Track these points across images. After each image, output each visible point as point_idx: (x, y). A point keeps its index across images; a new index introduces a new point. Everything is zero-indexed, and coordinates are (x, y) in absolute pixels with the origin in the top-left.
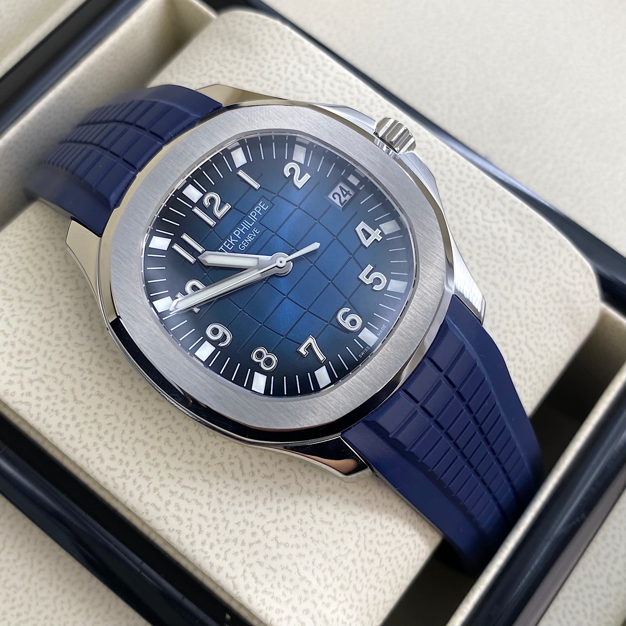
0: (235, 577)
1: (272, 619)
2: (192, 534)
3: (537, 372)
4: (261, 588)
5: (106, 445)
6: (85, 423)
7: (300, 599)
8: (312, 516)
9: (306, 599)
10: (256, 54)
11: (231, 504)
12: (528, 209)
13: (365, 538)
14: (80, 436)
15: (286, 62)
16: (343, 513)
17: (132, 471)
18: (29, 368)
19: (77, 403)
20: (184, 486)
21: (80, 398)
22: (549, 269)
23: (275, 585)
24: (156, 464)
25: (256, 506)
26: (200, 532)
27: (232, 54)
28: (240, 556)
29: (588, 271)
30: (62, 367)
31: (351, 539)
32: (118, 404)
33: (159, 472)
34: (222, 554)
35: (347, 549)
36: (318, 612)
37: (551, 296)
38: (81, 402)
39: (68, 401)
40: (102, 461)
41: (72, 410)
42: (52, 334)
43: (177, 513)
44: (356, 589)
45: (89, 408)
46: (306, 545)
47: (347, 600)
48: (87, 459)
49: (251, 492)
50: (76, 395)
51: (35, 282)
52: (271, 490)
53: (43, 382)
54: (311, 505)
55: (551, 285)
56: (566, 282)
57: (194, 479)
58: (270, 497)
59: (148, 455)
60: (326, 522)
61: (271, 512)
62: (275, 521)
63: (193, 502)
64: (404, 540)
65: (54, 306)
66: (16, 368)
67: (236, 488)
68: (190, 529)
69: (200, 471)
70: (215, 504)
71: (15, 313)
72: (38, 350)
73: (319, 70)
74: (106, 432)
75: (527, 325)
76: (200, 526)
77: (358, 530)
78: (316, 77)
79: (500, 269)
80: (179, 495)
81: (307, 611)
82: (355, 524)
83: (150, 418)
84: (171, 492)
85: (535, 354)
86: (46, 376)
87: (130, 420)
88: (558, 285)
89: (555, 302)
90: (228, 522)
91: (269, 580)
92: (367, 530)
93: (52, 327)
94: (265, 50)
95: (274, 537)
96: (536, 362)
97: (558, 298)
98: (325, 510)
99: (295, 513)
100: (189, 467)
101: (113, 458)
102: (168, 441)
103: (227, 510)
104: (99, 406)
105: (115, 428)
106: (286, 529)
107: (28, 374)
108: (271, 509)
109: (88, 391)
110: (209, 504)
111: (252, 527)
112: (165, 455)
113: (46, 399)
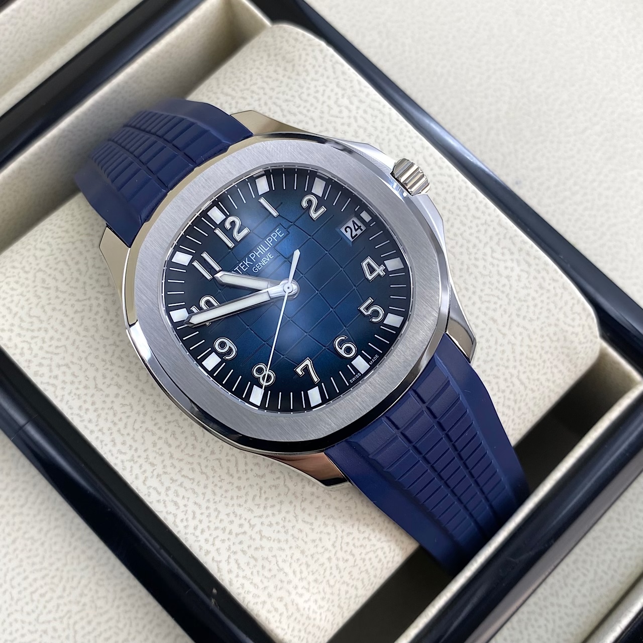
0: (220, 562)
1: (249, 602)
2: (187, 519)
3: (527, 404)
4: (241, 574)
5: (119, 431)
6: (103, 409)
7: (276, 587)
8: (295, 515)
9: (281, 588)
10: (298, 74)
11: (224, 496)
12: (537, 251)
13: (342, 540)
14: (97, 420)
15: (325, 85)
16: (324, 516)
17: (139, 457)
18: (58, 354)
19: (97, 390)
20: (183, 476)
21: (100, 386)
22: (549, 310)
23: (255, 573)
24: (161, 453)
25: (246, 501)
26: (194, 518)
27: (275, 71)
28: (227, 544)
29: (589, 315)
30: (87, 356)
31: (329, 539)
32: (133, 396)
33: (163, 461)
34: (211, 539)
35: (324, 548)
36: (291, 600)
37: (548, 335)
38: (101, 390)
39: (89, 388)
40: (115, 444)
41: (92, 396)
42: (81, 325)
43: (175, 499)
44: (329, 584)
45: (107, 396)
46: (287, 541)
47: (319, 592)
48: (102, 441)
49: (243, 488)
50: (97, 383)
51: (71, 275)
52: (261, 489)
53: (69, 368)
54: (295, 506)
55: (550, 325)
56: (565, 323)
57: (193, 470)
58: (259, 495)
59: (155, 445)
60: (308, 523)
61: (258, 508)
62: (261, 517)
63: (191, 491)
64: (379, 545)
65: (86, 300)
66: (47, 352)
67: (230, 483)
68: (185, 514)
69: (199, 464)
70: (209, 495)
71: (50, 301)
72: (67, 338)
73: (355, 96)
74: (120, 420)
75: (521, 360)
76: (194, 513)
77: (336, 532)
78: (351, 103)
79: (501, 306)
80: (179, 483)
81: (281, 599)
82: (334, 527)
83: (160, 412)
84: (172, 479)
85: (526, 388)
86: (72, 362)
87: (142, 411)
88: (556, 325)
89: (552, 341)
90: (219, 512)
91: (250, 568)
92: (345, 533)
93: (82, 319)
94: (306, 71)
95: (259, 530)
96: (527, 395)
97: (555, 338)
98: (307, 511)
99: (280, 512)
100: (190, 460)
101: (124, 443)
102: (174, 434)
103: (220, 501)
104: (117, 395)
105: (128, 417)
106: (270, 525)
107: (57, 359)
108: (259, 505)
109: (108, 381)
110: (204, 494)
111: (240, 519)
112: (170, 446)
113: (71, 383)
